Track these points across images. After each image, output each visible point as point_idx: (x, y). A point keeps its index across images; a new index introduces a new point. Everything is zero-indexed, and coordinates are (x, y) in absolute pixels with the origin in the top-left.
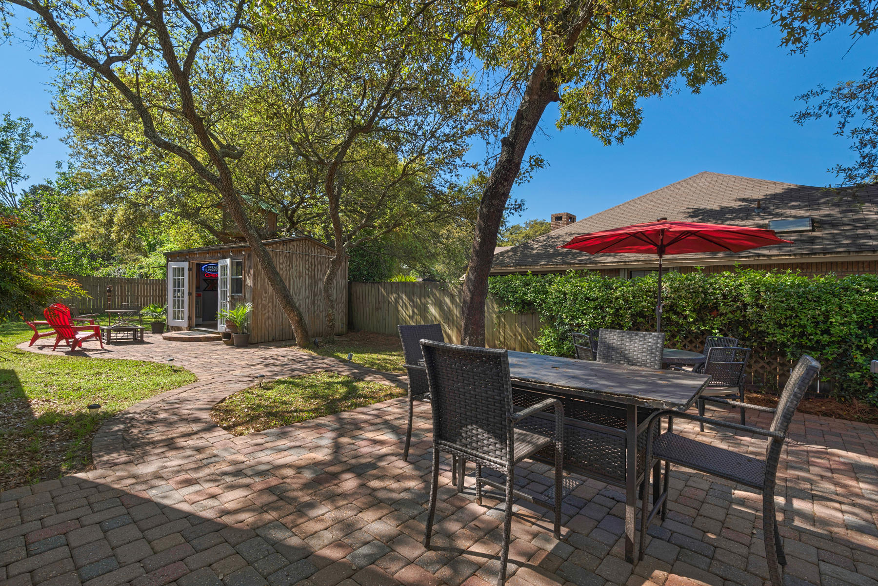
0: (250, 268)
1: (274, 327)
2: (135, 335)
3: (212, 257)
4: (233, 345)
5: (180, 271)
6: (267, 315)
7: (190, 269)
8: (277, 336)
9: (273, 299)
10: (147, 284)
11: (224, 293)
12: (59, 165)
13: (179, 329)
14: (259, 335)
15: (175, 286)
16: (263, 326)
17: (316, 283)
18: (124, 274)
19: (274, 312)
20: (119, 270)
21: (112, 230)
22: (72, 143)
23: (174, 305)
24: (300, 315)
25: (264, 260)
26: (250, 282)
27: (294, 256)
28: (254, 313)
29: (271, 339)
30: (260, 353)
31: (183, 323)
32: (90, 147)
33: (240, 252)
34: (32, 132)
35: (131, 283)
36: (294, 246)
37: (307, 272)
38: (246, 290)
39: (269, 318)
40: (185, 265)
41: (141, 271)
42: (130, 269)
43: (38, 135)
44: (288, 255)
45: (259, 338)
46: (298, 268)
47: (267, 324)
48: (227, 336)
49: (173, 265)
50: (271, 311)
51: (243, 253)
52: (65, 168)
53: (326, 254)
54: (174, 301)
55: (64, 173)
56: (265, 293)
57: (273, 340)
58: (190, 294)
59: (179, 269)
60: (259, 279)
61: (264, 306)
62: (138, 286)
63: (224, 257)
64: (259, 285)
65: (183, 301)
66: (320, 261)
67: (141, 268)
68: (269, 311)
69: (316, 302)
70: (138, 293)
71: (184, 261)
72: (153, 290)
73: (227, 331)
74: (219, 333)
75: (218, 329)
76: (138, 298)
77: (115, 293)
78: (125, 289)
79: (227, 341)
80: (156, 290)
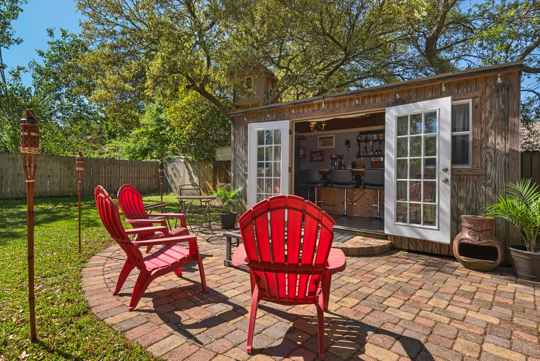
7: (290, 132)
38: (486, 157)
40: (283, 125)
54: (260, 180)
58: (290, 170)
70: (119, 175)
71: (275, 120)
72: (132, 171)
73: (483, 243)
74: (385, 237)
75: (384, 230)
76: (119, 180)
77: (99, 175)
78: (108, 170)
79: (490, 263)
80: (135, 171)
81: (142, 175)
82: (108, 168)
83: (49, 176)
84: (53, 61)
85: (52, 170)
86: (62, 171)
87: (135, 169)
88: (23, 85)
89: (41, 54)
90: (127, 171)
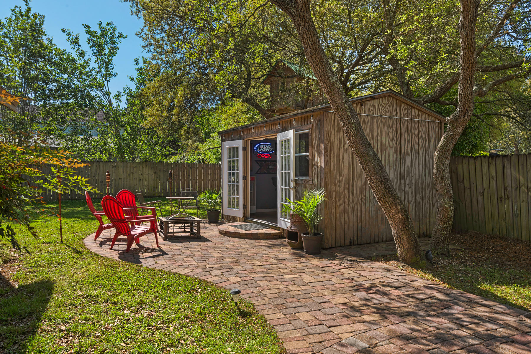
0: (320, 141)
1: (351, 223)
2: (192, 229)
3: (270, 131)
4: (301, 249)
5: (233, 151)
6: (342, 207)
7: (244, 149)
8: (355, 238)
9: (349, 184)
10: (203, 168)
11: (285, 177)
12: (137, 61)
13: (234, 219)
14: (334, 236)
15: (229, 169)
16: (338, 223)
17: (403, 159)
18: (188, 160)
19: (351, 203)
20: (184, 157)
21: (174, 112)
22: (144, 36)
23: (229, 191)
24: (404, 211)
25: (350, 124)
26: (320, 161)
27: (375, 120)
28: (326, 204)
29: (347, 242)
30: (348, 272)
31: (238, 212)
32: (158, 37)
33: (308, 118)
34: (117, 35)
35: (191, 168)
36: (374, 106)
37: (391, 143)
38: (314, 171)
39: (345, 211)
40: (239, 143)
41: (199, 157)
42: (191, 156)
43: (121, 36)
44: (367, 120)
45: (333, 242)
46: (379, 138)
47: (343, 221)
48: (292, 236)
49: (227, 144)
50: (347, 203)
51: (312, 119)
52: (141, 64)
53: (415, 117)
54: (229, 186)
55: (141, 69)
56: (340, 176)
57: (351, 244)
58: (245, 178)
59: (233, 148)
60: (332, 155)
61: (339, 195)
62: (197, 170)
63: (284, 130)
64: (332, 164)
65: (237, 186)
66: (407, 127)
67: (199, 154)
68: (344, 202)
69: (403, 188)
70: (196, 177)
71: (238, 139)
72: (208, 174)
73: (293, 229)
74: (279, 229)
75: (277, 223)
76: (197, 182)
77: (179, 178)
78: (187, 174)
79: (293, 243)
80: (211, 174)
81: (218, 177)
82: (186, 172)
83: (140, 180)
84: (141, 83)
85: (142, 175)
86: (150, 175)
87: (211, 172)
88: (121, 107)
89: (132, 79)
90: (204, 174)
